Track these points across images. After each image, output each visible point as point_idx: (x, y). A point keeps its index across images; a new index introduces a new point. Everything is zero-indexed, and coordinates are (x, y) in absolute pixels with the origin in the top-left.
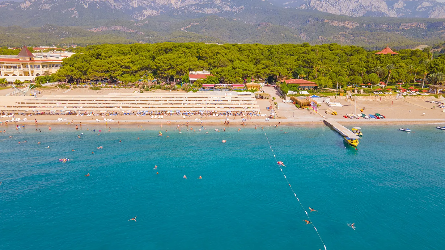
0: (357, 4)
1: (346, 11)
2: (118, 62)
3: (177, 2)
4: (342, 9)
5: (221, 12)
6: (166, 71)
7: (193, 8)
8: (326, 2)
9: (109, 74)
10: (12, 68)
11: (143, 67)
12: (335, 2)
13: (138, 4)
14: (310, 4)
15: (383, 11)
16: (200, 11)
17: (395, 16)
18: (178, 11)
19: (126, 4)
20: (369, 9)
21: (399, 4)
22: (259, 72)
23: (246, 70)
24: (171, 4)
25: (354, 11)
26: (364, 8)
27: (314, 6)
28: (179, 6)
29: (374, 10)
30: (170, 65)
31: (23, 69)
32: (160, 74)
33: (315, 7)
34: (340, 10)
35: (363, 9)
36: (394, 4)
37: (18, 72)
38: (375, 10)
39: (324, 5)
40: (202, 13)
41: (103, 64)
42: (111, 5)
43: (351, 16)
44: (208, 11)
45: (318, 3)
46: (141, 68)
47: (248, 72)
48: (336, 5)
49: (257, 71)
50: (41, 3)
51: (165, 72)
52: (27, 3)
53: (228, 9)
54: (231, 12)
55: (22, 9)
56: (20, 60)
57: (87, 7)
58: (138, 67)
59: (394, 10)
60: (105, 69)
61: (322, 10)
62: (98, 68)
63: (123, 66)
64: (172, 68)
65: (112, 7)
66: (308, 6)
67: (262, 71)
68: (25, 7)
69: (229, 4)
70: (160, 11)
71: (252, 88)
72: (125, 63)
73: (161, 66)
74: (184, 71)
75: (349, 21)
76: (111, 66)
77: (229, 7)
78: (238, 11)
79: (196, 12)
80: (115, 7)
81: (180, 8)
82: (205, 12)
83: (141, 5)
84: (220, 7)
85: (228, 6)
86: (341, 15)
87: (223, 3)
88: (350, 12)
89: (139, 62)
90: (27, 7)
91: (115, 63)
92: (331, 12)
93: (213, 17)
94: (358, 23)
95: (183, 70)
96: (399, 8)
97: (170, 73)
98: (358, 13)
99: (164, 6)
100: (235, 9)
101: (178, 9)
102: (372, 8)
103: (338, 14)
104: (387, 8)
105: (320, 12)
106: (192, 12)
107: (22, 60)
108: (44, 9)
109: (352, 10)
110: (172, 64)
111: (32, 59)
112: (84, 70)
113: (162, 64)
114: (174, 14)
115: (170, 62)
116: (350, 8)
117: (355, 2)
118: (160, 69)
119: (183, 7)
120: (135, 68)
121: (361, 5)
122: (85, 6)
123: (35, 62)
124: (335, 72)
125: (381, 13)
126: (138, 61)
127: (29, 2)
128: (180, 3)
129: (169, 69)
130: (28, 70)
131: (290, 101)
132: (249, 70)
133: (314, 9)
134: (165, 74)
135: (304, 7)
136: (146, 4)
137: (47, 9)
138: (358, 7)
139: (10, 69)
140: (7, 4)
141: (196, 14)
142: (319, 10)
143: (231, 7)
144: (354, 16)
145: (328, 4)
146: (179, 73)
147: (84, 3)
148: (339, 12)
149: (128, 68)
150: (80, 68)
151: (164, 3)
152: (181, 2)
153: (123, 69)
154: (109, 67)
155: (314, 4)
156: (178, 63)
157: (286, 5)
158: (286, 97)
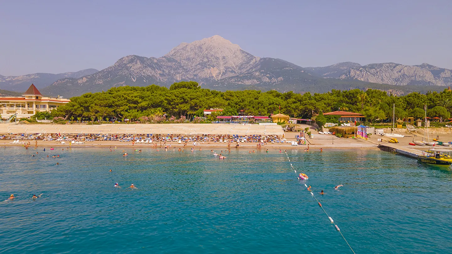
0: (400, 74)
1: (389, 80)
2: (125, 96)
3: (218, 75)
4: (384, 79)
5: (260, 83)
6: (178, 105)
7: (233, 80)
8: (367, 72)
9: (113, 109)
10: (15, 107)
11: (154, 103)
12: (376, 72)
13: (181, 77)
14: (349, 74)
15: (429, 80)
16: (240, 83)
17: (443, 85)
18: (219, 83)
19: (170, 78)
20: (413, 78)
21: (445, 74)
22: (289, 107)
23: (273, 103)
24: (213, 77)
25: (397, 80)
26: (408, 77)
27: (354, 76)
28: (220, 78)
29: (418, 79)
30: (183, 99)
31: (28, 109)
32: (171, 110)
33: (356, 77)
34: (382, 80)
35: (406, 79)
36: (440, 73)
37: (21, 111)
38: (420, 79)
39: (364, 74)
40: (241, 84)
41: (107, 98)
42: (157, 79)
43: (394, 84)
44: (248, 82)
45: (358, 74)
46: (152, 104)
47: (275, 105)
48: (377, 75)
49: (287, 105)
50: (96, 79)
51: (177, 107)
52: (84, 79)
53: (267, 80)
54: (270, 83)
55: (79, 84)
56: (26, 98)
57: (135, 81)
58: (147, 103)
59: (441, 79)
60: (109, 103)
61: (362, 80)
62: (101, 101)
63: (130, 100)
64: (185, 102)
65: (158, 80)
66: (348, 76)
67: (293, 106)
68: (82, 82)
69: (268, 75)
70: (201, 83)
71: (279, 121)
72: (132, 97)
73: (173, 100)
74: (199, 106)
75: (392, 89)
76: (116, 100)
77: (268, 79)
78: (277, 82)
79: (236, 83)
80: (160, 80)
81: (220, 80)
82: (244, 83)
83: (184, 78)
84: (259, 79)
85: (268, 77)
86: (383, 84)
87: (262, 75)
88: (393, 81)
89: (149, 98)
90: (83, 82)
91: (122, 97)
92: (372, 82)
93: (251, 87)
94: (402, 91)
95: (198, 104)
96: (446, 78)
97: (182, 107)
98: (401, 82)
99: (206, 78)
100: (274, 80)
101: (218, 81)
102: (416, 77)
103: (380, 83)
104: (433, 77)
105: (361, 81)
106: (232, 83)
107: (28, 99)
108: (98, 84)
109: (395, 79)
110: (186, 97)
111: (39, 98)
112: (86, 105)
113: (174, 97)
114: (215, 85)
115: (184, 95)
116: (393, 77)
117: (397, 72)
118: (172, 103)
119: (223, 79)
120: (144, 104)
121: (404, 75)
122: (133, 79)
123: (42, 101)
124: (387, 103)
125: (426, 82)
126: (149, 96)
127: (85, 78)
128: (220, 75)
129: (181, 103)
130: (33, 109)
131: (329, 133)
132: (276, 104)
133: (354, 78)
134: (176, 108)
135: (343, 77)
136: (189, 77)
137: (100, 84)
138: (401, 77)
139: (12, 108)
140: (67, 80)
141: (236, 86)
142: (360, 80)
143: (270, 78)
144: (397, 85)
145: (369, 74)
146: (192, 108)
147: (133, 77)
148: (381, 81)
149: (136, 102)
150: (82, 103)
151: (206, 76)
152: (222, 75)
153: (130, 105)
154: (113, 101)
155: (354, 74)
156: (192, 97)
157: (325, 76)
158: (324, 129)
